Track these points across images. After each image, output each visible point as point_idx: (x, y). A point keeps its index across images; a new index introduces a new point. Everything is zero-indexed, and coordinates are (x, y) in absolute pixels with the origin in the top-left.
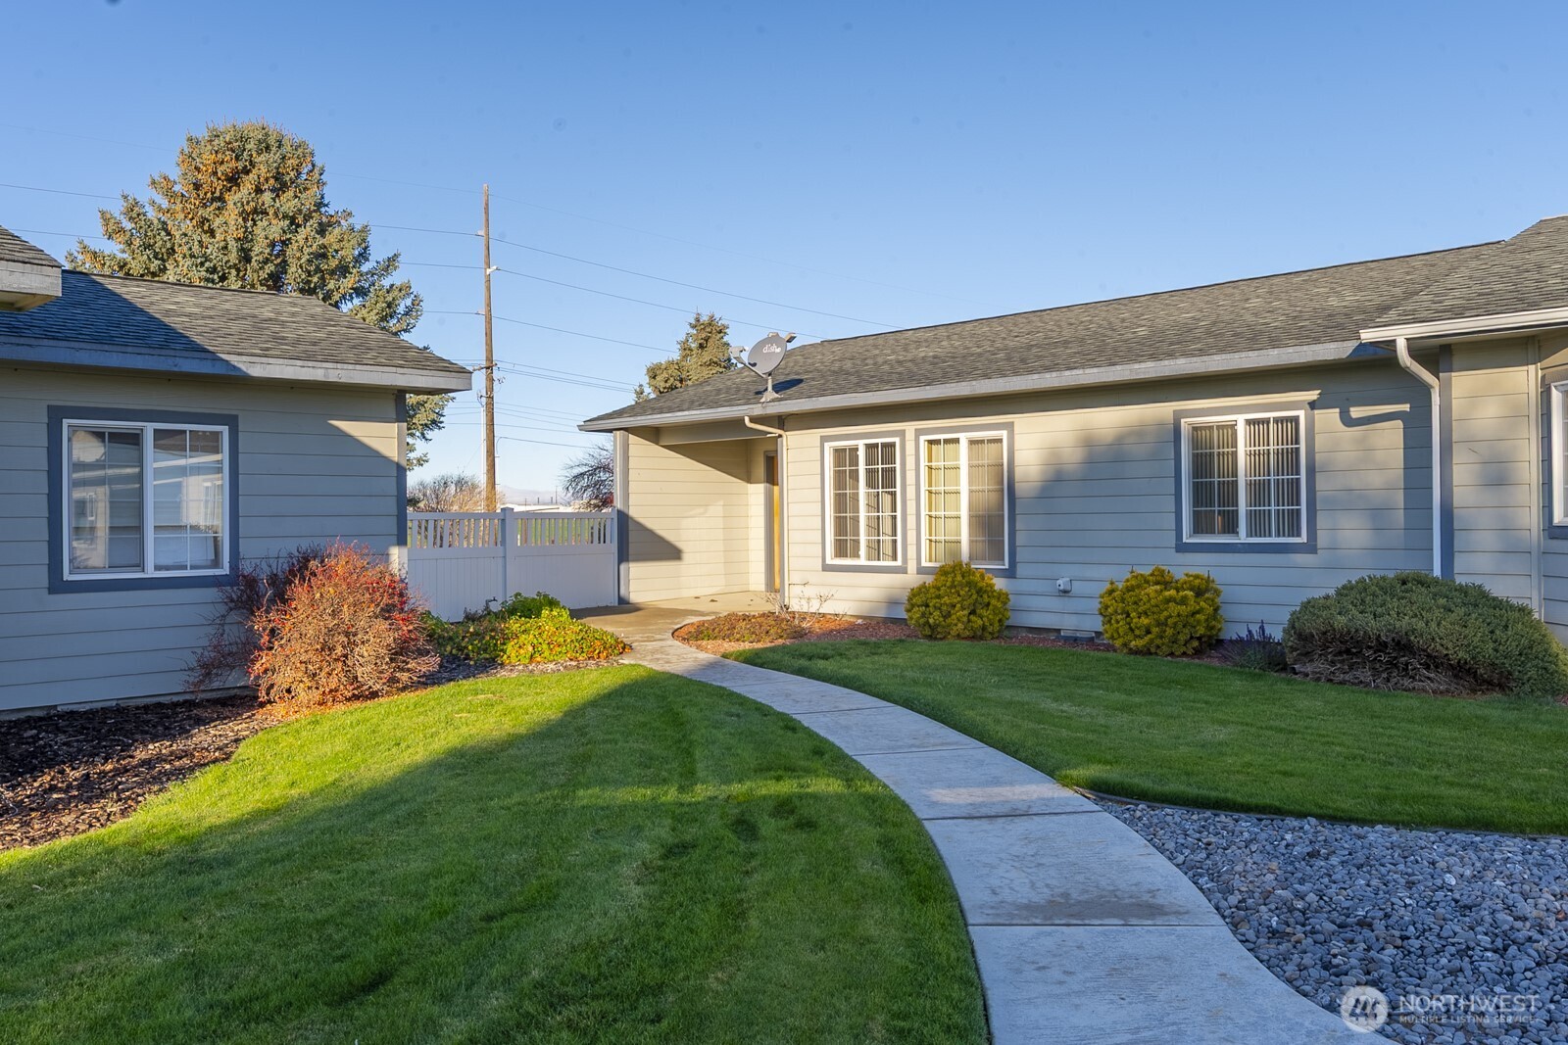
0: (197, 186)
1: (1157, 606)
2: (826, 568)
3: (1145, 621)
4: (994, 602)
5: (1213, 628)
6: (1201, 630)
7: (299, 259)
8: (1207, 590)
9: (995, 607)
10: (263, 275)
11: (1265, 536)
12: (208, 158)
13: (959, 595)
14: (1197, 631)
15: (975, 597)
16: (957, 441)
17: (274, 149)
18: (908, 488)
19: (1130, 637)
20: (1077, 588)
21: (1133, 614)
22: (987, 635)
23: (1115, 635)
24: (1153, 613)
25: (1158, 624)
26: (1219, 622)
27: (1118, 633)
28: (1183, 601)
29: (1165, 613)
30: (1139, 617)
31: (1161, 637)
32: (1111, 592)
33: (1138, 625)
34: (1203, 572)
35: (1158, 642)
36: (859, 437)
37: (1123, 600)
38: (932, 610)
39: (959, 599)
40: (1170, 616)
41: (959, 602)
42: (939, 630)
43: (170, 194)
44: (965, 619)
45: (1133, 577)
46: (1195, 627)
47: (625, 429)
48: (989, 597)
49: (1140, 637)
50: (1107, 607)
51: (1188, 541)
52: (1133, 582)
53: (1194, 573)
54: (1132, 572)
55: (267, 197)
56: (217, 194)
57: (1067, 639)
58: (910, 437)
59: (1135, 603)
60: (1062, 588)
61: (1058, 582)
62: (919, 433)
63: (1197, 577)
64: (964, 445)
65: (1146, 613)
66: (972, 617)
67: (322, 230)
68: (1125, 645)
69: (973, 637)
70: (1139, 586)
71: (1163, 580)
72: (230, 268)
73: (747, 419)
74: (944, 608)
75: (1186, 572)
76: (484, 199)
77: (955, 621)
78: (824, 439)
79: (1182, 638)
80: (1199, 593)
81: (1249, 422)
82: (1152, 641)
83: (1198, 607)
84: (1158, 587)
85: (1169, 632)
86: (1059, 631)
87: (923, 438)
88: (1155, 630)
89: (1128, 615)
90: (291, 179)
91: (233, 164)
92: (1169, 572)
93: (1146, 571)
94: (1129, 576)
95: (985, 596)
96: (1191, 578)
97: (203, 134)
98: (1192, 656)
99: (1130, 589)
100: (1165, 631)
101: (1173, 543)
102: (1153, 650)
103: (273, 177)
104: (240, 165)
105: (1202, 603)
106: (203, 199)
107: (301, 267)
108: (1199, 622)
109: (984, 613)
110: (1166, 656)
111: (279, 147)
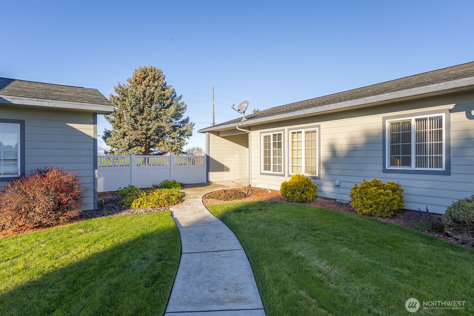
0: (136, 80)
1: (375, 196)
2: (262, 174)
3: (370, 202)
4: (311, 189)
5: (400, 206)
6: (395, 207)
7: (157, 96)
8: (397, 190)
9: (311, 191)
10: (149, 100)
11: (423, 167)
12: (139, 74)
13: (298, 186)
14: (393, 208)
15: (303, 187)
16: (301, 132)
17: (153, 71)
18: (285, 148)
19: (363, 208)
20: (343, 184)
21: (364, 199)
22: (307, 201)
23: (357, 206)
24: (373, 199)
25: (376, 203)
26: (403, 203)
27: (358, 206)
28: (387, 195)
29: (379, 199)
30: (367, 200)
31: (377, 209)
32: (355, 188)
33: (367, 204)
34: (396, 182)
35: (376, 211)
36: (271, 132)
37: (360, 192)
38: (288, 191)
39: (298, 188)
40: (381, 201)
41: (297, 189)
42: (290, 198)
43: (131, 82)
44: (299, 195)
45: (365, 183)
46: (392, 206)
47: (209, 132)
48: (309, 187)
49: (368, 208)
50: (353, 195)
51: (388, 168)
52: (365, 185)
53: (391, 182)
54: (364, 181)
55: (151, 82)
56: (140, 82)
57: (338, 203)
58: (286, 131)
59: (365, 194)
60: (337, 184)
61: (336, 182)
62: (289, 130)
63: (393, 184)
64: (303, 133)
65: (370, 199)
66: (302, 195)
67: (163, 90)
68: (361, 211)
69: (303, 201)
70: (367, 187)
71: (377, 185)
72: (141, 98)
73: (237, 127)
74: (292, 191)
75: (388, 182)
76: (213, 86)
77: (296, 196)
78: (261, 133)
79: (386, 210)
80: (394, 191)
81: (417, 120)
82: (372, 210)
83: (394, 197)
84: (376, 188)
85: (381, 207)
86: (335, 200)
87: (290, 131)
88: (374, 206)
89: (362, 199)
90: (157, 78)
91: (144, 75)
92: (380, 181)
93: (370, 180)
94: (363, 182)
95: (307, 187)
96: (390, 184)
97: (138, 68)
98: (391, 218)
99: (363, 188)
100: (379, 207)
101: (381, 169)
102: (373, 214)
103: (153, 78)
104: (145, 75)
105: (395, 195)
106: (137, 83)
107: (157, 98)
108: (394, 204)
109: (307, 193)
110: (379, 217)
111: (154, 71)
